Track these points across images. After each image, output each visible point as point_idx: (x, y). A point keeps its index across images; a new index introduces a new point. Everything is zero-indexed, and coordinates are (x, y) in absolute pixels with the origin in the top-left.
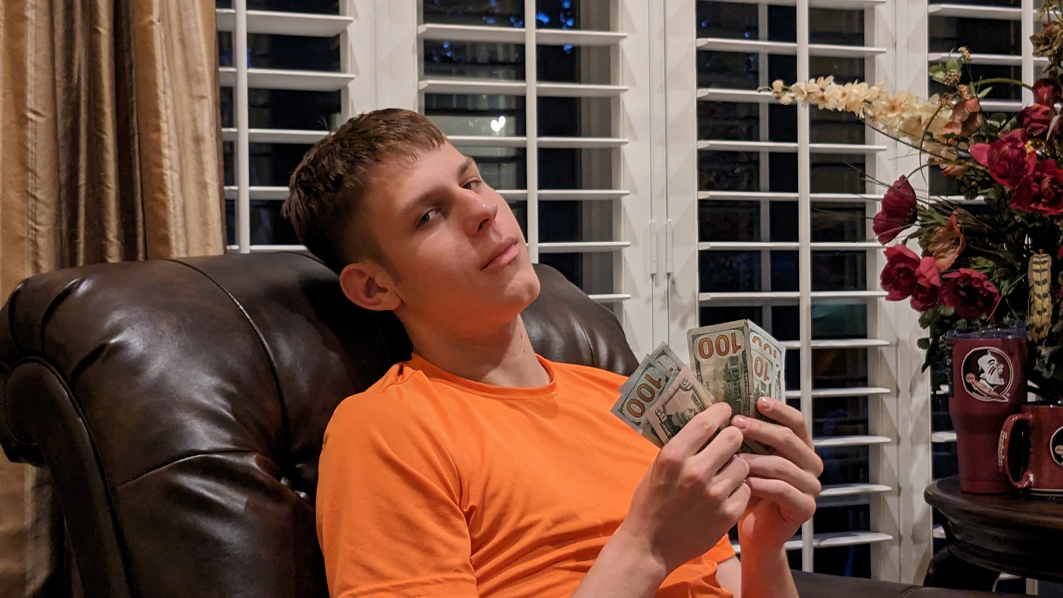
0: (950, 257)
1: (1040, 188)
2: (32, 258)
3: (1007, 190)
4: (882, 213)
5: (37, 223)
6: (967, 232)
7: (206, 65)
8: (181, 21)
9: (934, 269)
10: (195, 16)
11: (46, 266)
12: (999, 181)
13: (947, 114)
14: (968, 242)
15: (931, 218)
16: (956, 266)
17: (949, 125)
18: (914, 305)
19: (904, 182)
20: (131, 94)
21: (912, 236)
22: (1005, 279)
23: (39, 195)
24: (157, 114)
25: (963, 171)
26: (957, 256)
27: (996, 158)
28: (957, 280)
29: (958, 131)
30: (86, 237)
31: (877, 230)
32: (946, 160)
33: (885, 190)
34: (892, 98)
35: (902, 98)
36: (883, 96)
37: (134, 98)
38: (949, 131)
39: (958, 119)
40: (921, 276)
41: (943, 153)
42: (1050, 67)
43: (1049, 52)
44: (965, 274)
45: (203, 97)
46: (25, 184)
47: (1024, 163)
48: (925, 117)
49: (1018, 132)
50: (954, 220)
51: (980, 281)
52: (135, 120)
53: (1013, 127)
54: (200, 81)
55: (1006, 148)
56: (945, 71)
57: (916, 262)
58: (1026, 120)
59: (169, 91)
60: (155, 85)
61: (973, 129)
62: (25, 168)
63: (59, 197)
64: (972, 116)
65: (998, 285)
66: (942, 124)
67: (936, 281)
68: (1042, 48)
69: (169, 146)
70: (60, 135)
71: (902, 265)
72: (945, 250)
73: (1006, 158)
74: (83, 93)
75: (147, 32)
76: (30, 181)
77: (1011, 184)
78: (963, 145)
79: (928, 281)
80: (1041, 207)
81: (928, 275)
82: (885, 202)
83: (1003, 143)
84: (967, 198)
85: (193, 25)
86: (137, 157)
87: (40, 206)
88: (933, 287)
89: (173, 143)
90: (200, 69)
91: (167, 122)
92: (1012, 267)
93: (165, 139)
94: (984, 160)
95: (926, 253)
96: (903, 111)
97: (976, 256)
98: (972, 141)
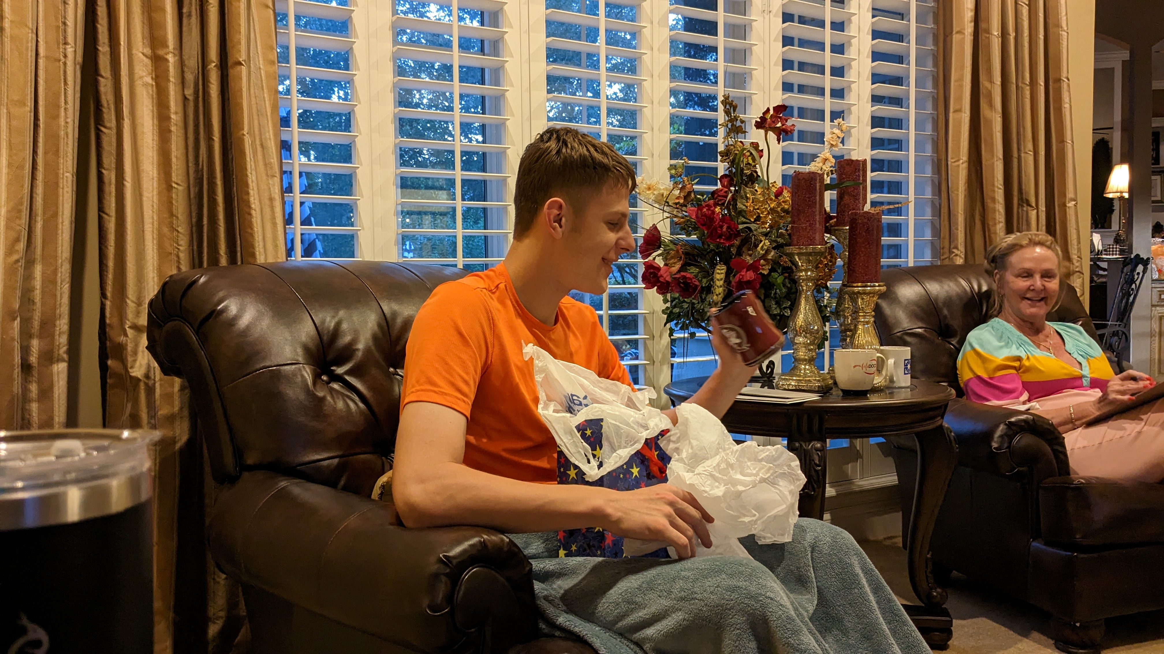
0: (677, 267)
1: (722, 231)
2: (176, 264)
3: (706, 232)
4: (643, 243)
5: (178, 245)
6: (686, 254)
7: (275, 158)
8: (261, 134)
9: (668, 273)
10: (269, 132)
11: (184, 268)
12: (701, 227)
13: (677, 192)
14: (686, 258)
15: (668, 246)
16: (679, 271)
17: (678, 198)
18: (658, 292)
19: (655, 228)
20: (233, 174)
21: (659, 255)
22: (704, 278)
23: (180, 229)
24: (247, 185)
25: (685, 222)
26: (680, 266)
27: (700, 216)
28: (679, 278)
29: (682, 201)
30: (208, 253)
31: (641, 253)
32: (676, 216)
33: (645, 232)
34: (649, 183)
35: (653, 183)
36: (644, 182)
37: (234, 177)
38: (677, 201)
39: (682, 195)
40: (661, 276)
41: (675, 213)
42: (729, 168)
43: (728, 160)
44: (683, 276)
45: (273, 176)
46: (171, 223)
47: (714, 218)
48: (666, 193)
49: (712, 202)
50: (679, 247)
51: (690, 279)
52: (235, 189)
53: (709, 200)
54: (271, 168)
55: (705, 210)
56: (676, 170)
57: (659, 269)
58: (716, 196)
59: (254, 173)
60: (246, 169)
61: (689, 200)
62: (172, 215)
63: (192, 231)
64: (689, 193)
65: (700, 281)
66: (674, 198)
67: (668, 279)
68: (725, 158)
69: (254, 203)
70: (192, 196)
71: (652, 271)
72: (675, 263)
73: (705, 215)
74: (205, 174)
75: (241, 141)
76: (174, 222)
77: (707, 229)
78: (684, 208)
79: (665, 279)
80: (722, 241)
81: (665, 276)
82: (645, 238)
83: (704, 207)
84: (687, 236)
85: (268, 137)
86: (236, 209)
87: (180, 235)
88: (668, 282)
89: (257, 202)
90: (272, 161)
91: (253, 189)
92: (708, 272)
93: (252, 199)
94: (694, 217)
95: (666, 265)
96: (654, 190)
97: (689, 266)
98: (689, 206)
